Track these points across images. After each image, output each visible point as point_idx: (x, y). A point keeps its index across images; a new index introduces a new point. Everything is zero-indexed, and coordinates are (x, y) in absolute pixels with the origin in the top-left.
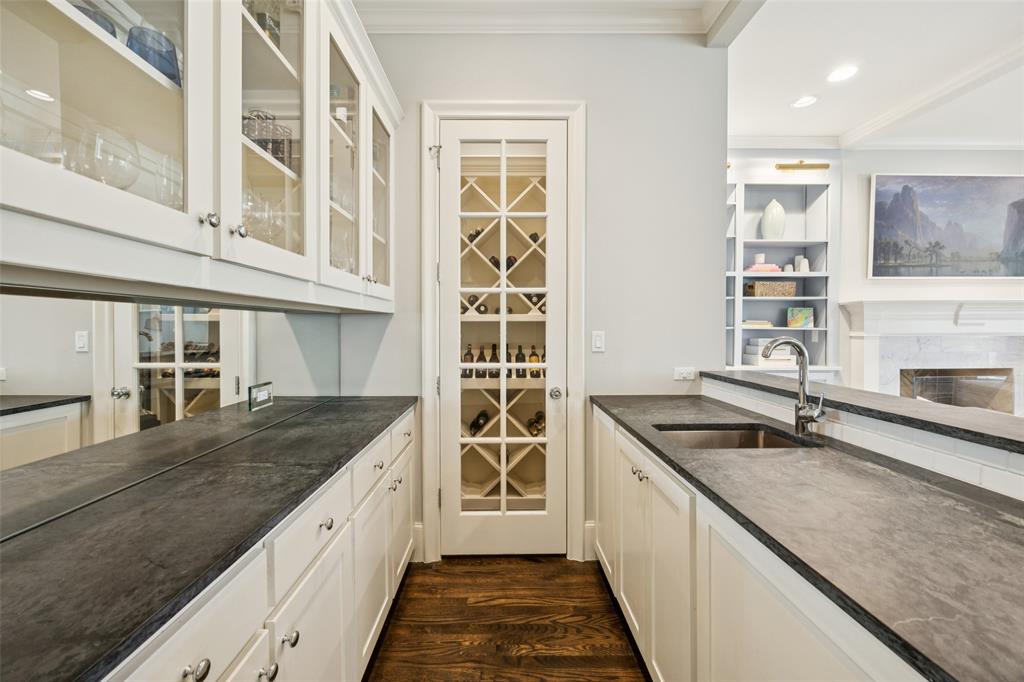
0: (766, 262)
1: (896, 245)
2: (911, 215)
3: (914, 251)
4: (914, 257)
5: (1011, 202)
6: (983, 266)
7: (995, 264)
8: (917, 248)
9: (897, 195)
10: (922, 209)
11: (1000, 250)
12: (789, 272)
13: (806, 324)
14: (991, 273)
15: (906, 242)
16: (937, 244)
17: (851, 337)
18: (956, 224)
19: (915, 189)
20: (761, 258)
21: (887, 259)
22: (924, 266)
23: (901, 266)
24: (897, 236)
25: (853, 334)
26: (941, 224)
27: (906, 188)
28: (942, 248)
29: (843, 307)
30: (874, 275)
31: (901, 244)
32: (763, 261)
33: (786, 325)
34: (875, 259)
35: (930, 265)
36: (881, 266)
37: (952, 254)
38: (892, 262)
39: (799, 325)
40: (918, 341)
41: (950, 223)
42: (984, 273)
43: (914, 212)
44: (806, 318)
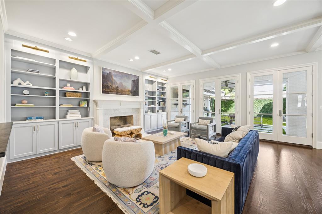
0: (70, 86)
1: (108, 86)
2: (111, 79)
3: (112, 88)
4: (112, 89)
5: (132, 80)
6: (127, 93)
7: (130, 93)
8: (113, 87)
9: (108, 74)
10: (114, 78)
11: (130, 90)
12: (80, 90)
13: (85, 106)
14: (129, 95)
15: (110, 86)
16: (118, 87)
17: (97, 109)
18: (122, 83)
19: (112, 73)
20: (69, 85)
21: (106, 89)
22: (115, 92)
23: (109, 91)
24: (108, 84)
25: (97, 108)
26: (118, 82)
27: (110, 72)
28: (119, 88)
29: (94, 101)
30: (102, 93)
31: (109, 86)
32: (69, 86)
33: (79, 106)
34: (103, 89)
35: (116, 92)
36: (104, 91)
37: (121, 90)
38: (107, 90)
39: (83, 106)
40: (114, 110)
41: (120, 83)
42: (127, 95)
43: (112, 79)
44: (85, 104)
